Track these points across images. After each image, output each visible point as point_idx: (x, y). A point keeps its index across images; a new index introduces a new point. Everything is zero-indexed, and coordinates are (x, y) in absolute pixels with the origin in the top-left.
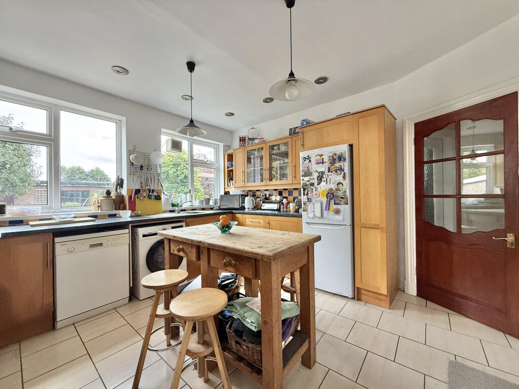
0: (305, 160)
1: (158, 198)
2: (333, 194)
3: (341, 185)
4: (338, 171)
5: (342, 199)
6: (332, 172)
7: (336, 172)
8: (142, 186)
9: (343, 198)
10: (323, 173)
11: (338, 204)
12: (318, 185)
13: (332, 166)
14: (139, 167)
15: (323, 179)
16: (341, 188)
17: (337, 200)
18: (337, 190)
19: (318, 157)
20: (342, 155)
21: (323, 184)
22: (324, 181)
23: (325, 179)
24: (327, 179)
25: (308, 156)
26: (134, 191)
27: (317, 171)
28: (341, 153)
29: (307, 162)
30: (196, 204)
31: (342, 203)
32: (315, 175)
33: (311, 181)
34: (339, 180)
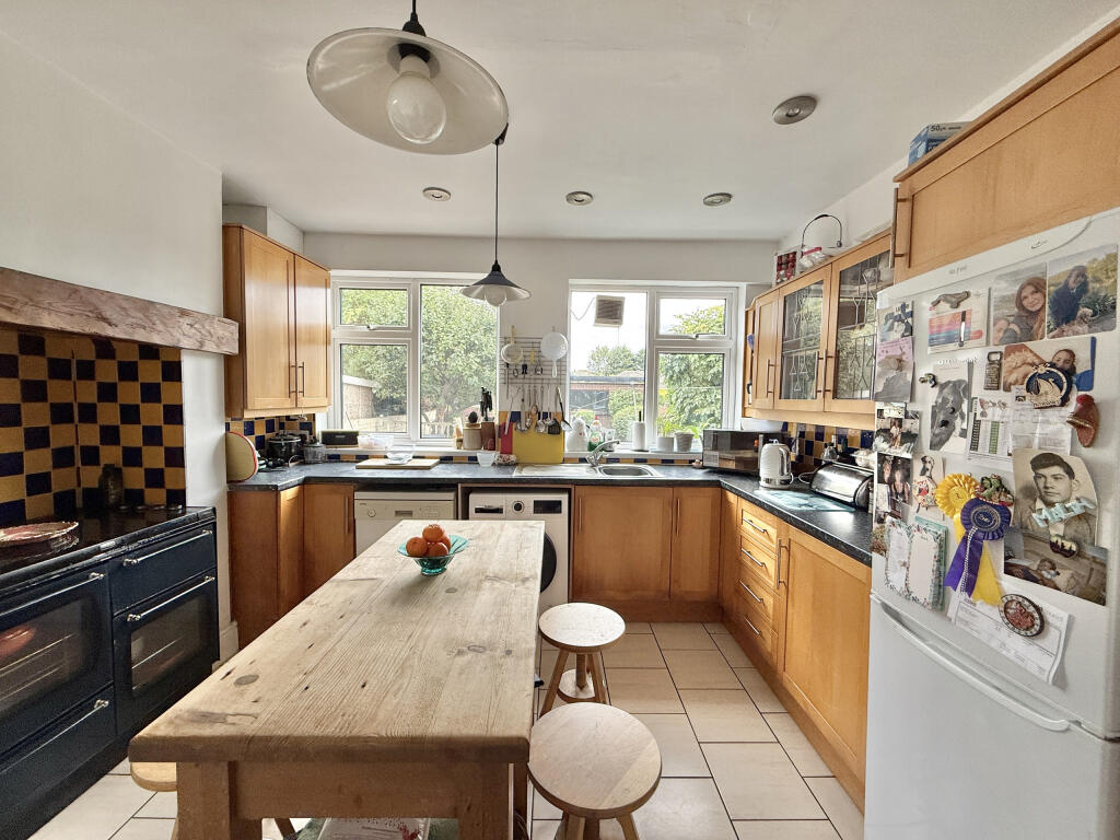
0: (891, 328)
1: (555, 430)
2: (1003, 508)
3: (1057, 470)
4: (1045, 386)
5: (1057, 558)
6: (1007, 389)
7: (1032, 386)
8: (523, 407)
9: (1068, 554)
10: (961, 389)
11: (1027, 575)
12: (933, 446)
13: (1009, 351)
14: (520, 368)
15: (958, 422)
16: (1060, 487)
17: (1028, 553)
18: (1031, 493)
19: (944, 307)
20: (1083, 287)
21: (957, 445)
22: (963, 434)
23: (967, 425)
24: (977, 424)
25: (904, 307)
26: (509, 416)
27: (934, 380)
28: (1081, 272)
29: (898, 336)
30: (653, 446)
31: (1061, 580)
32: (928, 397)
33: (908, 425)
34: (1044, 441)
